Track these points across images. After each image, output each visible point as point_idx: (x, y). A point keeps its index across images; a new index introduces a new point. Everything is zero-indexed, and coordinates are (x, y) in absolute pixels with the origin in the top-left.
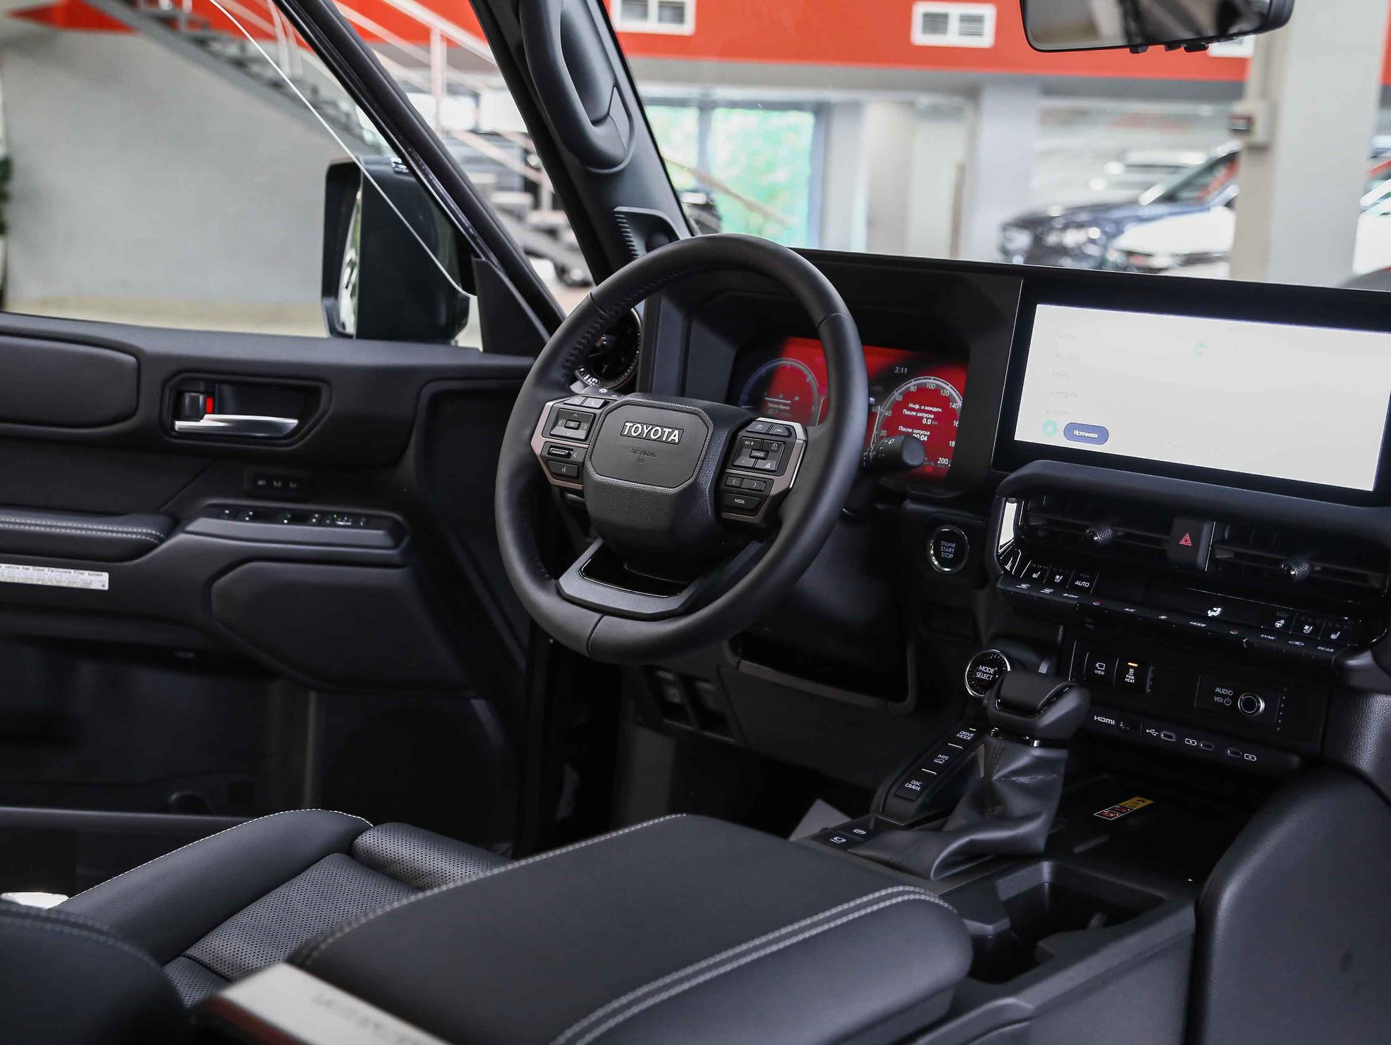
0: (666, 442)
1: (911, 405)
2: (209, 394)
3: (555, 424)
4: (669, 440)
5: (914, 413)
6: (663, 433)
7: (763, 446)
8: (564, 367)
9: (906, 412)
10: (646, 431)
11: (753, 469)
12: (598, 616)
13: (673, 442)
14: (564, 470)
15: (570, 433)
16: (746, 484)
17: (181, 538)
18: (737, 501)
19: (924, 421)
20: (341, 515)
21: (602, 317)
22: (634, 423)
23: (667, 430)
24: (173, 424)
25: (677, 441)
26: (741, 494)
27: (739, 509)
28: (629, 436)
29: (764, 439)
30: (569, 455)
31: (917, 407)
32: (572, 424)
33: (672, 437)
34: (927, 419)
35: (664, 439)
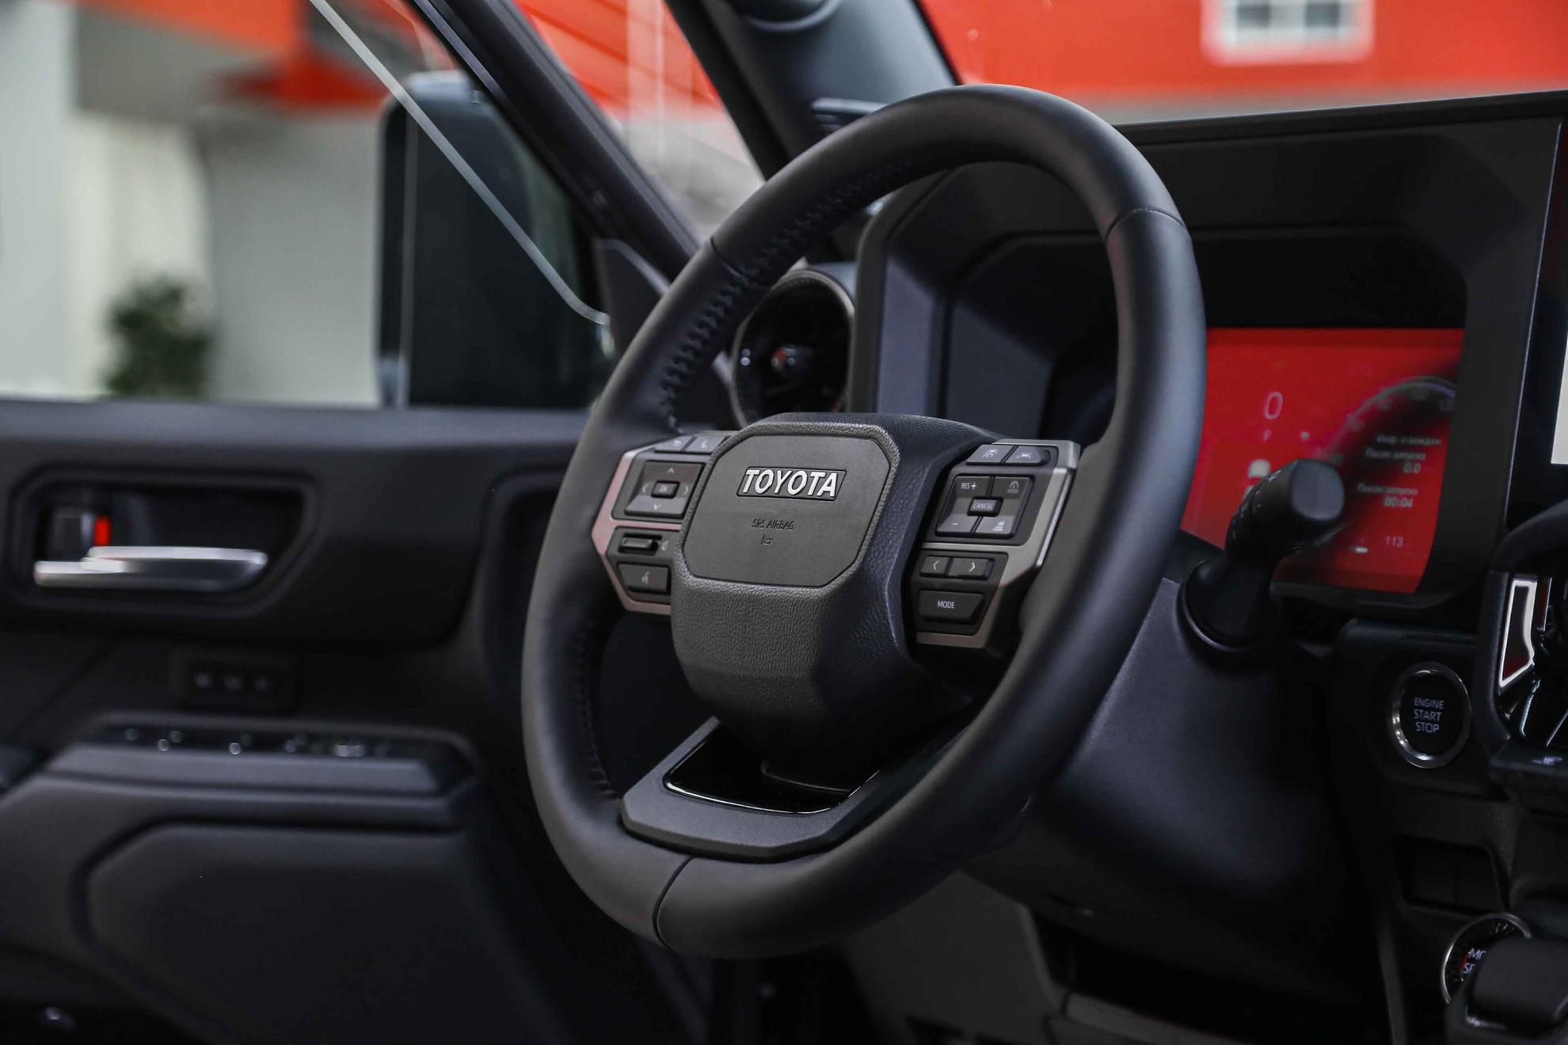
0: (812, 498)
1: (1381, 439)
2: (103, 511)
3: (636, 492)
4: (819, 493)
5: (1386, 455)
6: (810, 479)
7: (993, 489)
8: (666, 385)
9: (1371, 453)
10: (780, 481)
11: (972, 536)
12: (680, 859)
13: (824, 498)
14: (645, 579)
15: (657, 506)
16: (957, 568)
17: (40, 785)
18: (941, 604)
19: (1407, 469)
20: (346, 739)
21: (733, 282)
22: (762, 468)
23: (817, 475)
24: (31, 570)
25: (832, 494)
26: (948, 590)
27: (947, 623)
28: (751, 495)
29: (995, 475)
30: (654, 548)
31: (1392, 440)
32: (664, 489)
33: (825, 488)
34: (1413, 462)
35: (810, 493)
